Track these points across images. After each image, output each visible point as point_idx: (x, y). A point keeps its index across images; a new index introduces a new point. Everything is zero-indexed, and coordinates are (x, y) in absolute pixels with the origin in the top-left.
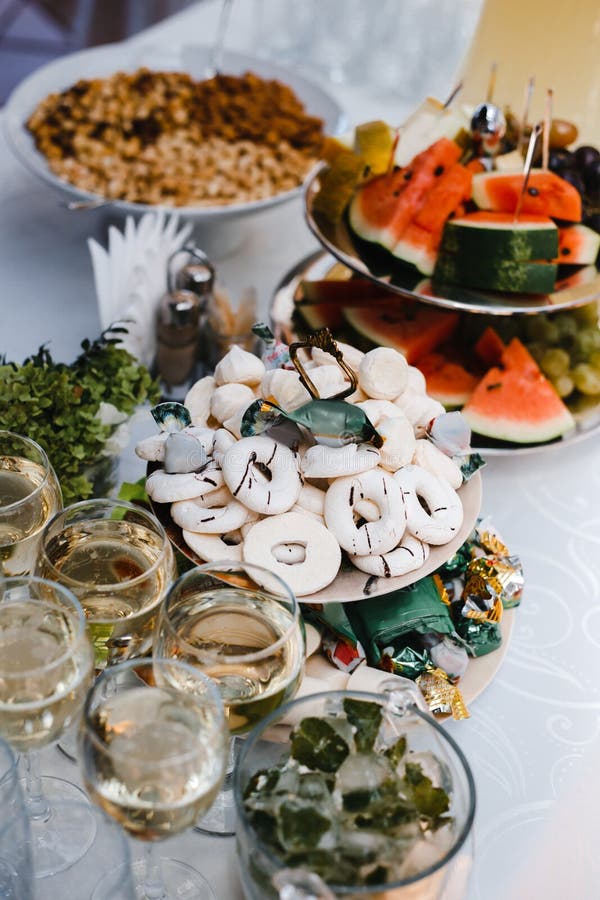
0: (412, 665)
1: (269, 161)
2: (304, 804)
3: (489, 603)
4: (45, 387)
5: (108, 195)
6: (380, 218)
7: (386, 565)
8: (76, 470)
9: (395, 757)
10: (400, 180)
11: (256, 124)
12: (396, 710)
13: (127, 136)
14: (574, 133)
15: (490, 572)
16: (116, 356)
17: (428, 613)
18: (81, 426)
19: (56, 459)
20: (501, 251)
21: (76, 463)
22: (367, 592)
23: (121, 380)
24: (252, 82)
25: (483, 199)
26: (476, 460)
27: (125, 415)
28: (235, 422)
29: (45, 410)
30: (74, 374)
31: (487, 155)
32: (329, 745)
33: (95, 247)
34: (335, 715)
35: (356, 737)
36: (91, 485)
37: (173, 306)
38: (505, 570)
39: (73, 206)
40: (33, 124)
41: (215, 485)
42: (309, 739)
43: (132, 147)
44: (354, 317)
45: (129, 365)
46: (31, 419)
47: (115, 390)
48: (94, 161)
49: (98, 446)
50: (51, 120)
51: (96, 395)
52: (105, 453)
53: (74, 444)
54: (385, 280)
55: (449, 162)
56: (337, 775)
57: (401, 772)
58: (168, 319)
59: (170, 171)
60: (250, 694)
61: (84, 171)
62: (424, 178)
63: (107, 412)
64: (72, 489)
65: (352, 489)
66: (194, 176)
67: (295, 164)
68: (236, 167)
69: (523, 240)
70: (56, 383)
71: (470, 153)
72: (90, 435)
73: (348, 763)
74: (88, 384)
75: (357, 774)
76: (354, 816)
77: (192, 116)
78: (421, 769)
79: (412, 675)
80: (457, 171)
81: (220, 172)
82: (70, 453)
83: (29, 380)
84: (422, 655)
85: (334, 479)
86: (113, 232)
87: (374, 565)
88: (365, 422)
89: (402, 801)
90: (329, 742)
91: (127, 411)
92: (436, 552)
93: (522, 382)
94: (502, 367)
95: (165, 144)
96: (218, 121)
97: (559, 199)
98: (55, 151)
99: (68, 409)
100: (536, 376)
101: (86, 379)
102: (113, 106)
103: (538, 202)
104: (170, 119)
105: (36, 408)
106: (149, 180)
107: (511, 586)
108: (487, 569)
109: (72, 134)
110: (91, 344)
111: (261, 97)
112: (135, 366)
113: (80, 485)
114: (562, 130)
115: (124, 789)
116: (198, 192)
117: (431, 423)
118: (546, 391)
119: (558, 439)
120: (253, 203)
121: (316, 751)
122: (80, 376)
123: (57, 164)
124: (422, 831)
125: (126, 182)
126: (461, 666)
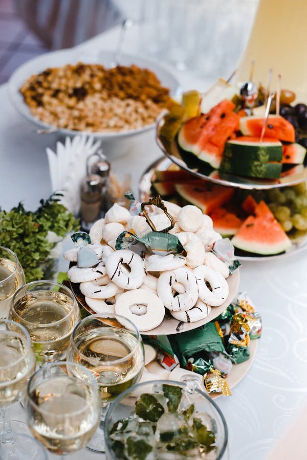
0: (203, 367)
1: (141, 110)
2: (139, 438)
3: (243, 336)
4: (20, 223)
5: (59, 126)
6: (193, 139)
7: (188, 316)
8: (35, 265)
9: (188, 415)
10: (203, 120)
11: (135, 91)
12: (190, 391)
13: (70, 96)
14: (293, 97)
15: (244, 320)
16: (58, 208)
17: (211, 341)
18: (38, 243)
19: (25, 260)
20: (253, 157)
21: (35, 262)
22: (178, 330)
23: (59, 220)
24: (134, 69)
25: (245, 130)
26: (237, 263)
27: (61, 238)
28: (113, 243)
29: (19, 234)
30: (35, 217)
31: (248, 108)
32: (155, 408)
33: (49, 152)
34: (158, 392)
35: (168, 404)
36: (43, 273)
37: (89, 183)
38: (251, 320)
39: (39, 132)
40: (23, 90)
41: (102, 274)
42: (145, 405)
43: (72, 102)
44: (180, 189)
45: (64, 212)
46: (12, 239)
47: (56, 225)
48: (52, 109)
49: (47, 253)
50: (32, 88)
51: (46, 228)
52: (50, 257)
53: (34, 252)
54: (194, 171)
55: (228, 112)
56: (158, 423)
57: (191, 423)
58: (86, 189)
59: (90, 114)
60: (117, 381)
61: (47, 114)
62: (215, 119)
63: (51, 236)
64: (32, 275)
65: (171, 277)
66: (103, 117)
67: (154, 111)
68: (124, 113)
69: (265, 151)
70: (25, 221)
71: (240, 107)
72: (43, 248)
73: (163, 417)
74: (43, 222)
75: (167, 423)
76: (166, 444)
77: (104, 87)
78: (201, 421)
79: (202, 372)
80: (232, 116)
81: (116, 115)
82: (32, 257)
83: (12, 219)
84: (208, 362)
85: (162, 272)
86: (59, 145)
87: (182, 316)
88: (178, 243)
89: (191, 437)
90: (154, 406)
91: (62, 236)
92: (214, 309)
93: (265, 223)
94: (255, 215)
95: (89, 100)
96: (116, 89)
97: (284, 130)
98: (33, 103)
99: (31, 235)
100: (272, 220)
101: (42, 219)
102: (64, 81)
103: (273, 132)
104: (92, 88)
105: (15, 234)
106: (80, 119)
107: (254, 328)
108: (242, 319)
109: (41, 95)
110: (45, 202)
111: (139, 77)
112: (67, 213)
113: (37, 273)
114: (288, 95)
115: (48, 429)
116: (104, 125)
117: (214, 244)
118: (277, 228)
119: (283, 252)
120: (132, 131)
121: (148, 411)
122: (39, 217)
123: (34, 110)
124: (200, 453)
125: (68, 120)
126: (228, 369)
